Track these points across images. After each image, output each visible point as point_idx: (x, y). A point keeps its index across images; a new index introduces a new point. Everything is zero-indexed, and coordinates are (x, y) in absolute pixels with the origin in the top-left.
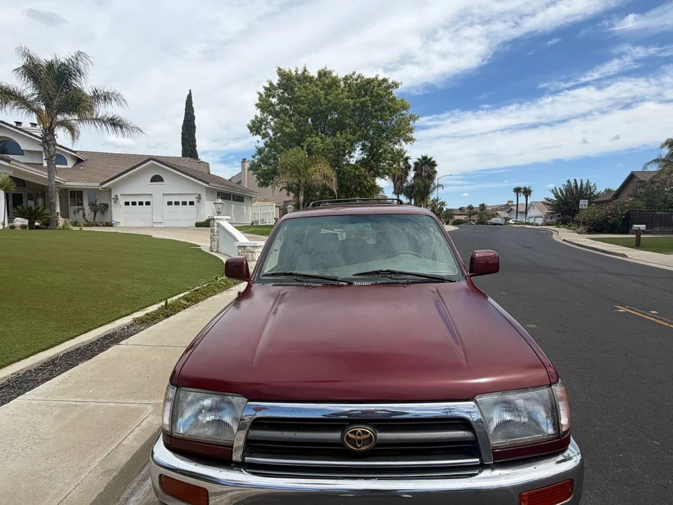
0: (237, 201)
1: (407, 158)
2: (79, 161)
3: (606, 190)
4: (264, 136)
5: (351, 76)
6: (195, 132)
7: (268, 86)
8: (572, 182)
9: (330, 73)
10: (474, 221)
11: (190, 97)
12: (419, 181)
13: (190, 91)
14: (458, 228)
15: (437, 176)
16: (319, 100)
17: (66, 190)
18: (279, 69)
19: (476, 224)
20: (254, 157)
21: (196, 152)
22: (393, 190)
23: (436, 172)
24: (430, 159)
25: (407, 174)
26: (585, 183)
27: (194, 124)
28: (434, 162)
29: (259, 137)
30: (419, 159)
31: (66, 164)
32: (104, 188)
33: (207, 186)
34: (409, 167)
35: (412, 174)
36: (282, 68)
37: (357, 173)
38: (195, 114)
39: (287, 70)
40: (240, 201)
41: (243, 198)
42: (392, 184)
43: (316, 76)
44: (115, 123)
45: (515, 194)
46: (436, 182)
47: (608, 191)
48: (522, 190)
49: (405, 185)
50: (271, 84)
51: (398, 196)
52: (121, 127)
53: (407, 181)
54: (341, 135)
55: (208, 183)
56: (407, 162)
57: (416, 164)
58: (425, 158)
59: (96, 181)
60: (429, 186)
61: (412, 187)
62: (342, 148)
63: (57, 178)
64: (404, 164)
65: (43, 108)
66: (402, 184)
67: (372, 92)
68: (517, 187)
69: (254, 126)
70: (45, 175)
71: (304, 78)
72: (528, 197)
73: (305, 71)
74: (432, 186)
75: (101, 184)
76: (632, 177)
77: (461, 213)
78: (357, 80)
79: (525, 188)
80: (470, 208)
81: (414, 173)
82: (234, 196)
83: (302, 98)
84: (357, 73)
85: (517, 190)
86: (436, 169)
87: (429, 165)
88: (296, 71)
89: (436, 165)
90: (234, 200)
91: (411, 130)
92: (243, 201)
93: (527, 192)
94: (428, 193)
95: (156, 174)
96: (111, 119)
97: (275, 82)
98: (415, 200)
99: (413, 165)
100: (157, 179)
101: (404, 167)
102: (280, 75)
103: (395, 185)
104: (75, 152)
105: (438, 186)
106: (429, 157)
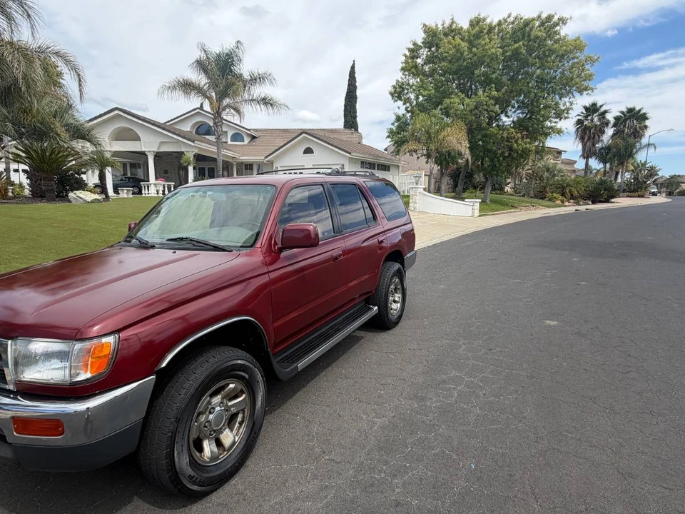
0: (382, 170)
1: (605, 112)
2: (254, 137)
4: (407, 101)
5: (505, 20)
6: (356, 103)
7: (412, 47)
9: (484, 19)
11: (353, 67)
12: (619, 141)
13: (354, 61)
14: (670, 200)
15: (647, 133)
16: (462, 54)
17: (242, 163)
18: (424, 25)
20: (393, 124)
21: (356, 122)
22: (581, 153)
23: (646, 127)
24: (640, 111)
25: (603, 132)
27: (356, 95)
28: (645, 114)
29: (400, 103)
30: (622, 112)
31: (243, 141)
32: (268, 161)
33: (350, 156)
34: (607, 124)
35: (610, 131)
36: (427, 24)
37: (505, 135)
38: (357, 84)
39: (433, 25)
40: (385, 170)
41: (389, 167)
42: (580, 146)
43: (465, 26)
44: (266, 102)
46: (644, 141)
49: (599, 145)
50: (415, 44)
51: (587, 160)
52: (271, 105)
53: (602, 141)
54: (484, 92)
55: (350, 153)
56: (604, 118)
57: (617, 118)
58: (630, 110)
59: (262, 156)
60: (633, 146)
61: (608, 148)
62: (485, 107)
63: (225, 152)
64: (599, 120)
65: (213, 94)
66: (594, 145)
67: (529, 35)
69: (395, 92)
70: (214, 149)
71: (452, 31)
73: (453, 22)
74: (638, 146)
75: (266, 158)
78: (513, 23)
81: (613, 129)
82: (378, 165)
83: (445, 54)
84: (514, 15)
86: (647, 123)
87: (637, 119)
88: (443, 25)
89: (647, 119)
90: (378, 169)
91: (589, 77)
92: (389, 170)
94: (631, 155)
95: (308, 146)
96: (264, 99)
97: (419, 42)
98: (611, 164)
99: (612, 121)
100: (308, 151)
101: (599, 123)
102: (425, 32)
103: (584, 146)
104: (249, 130)
105: (649, 145)
106: (637, 109)
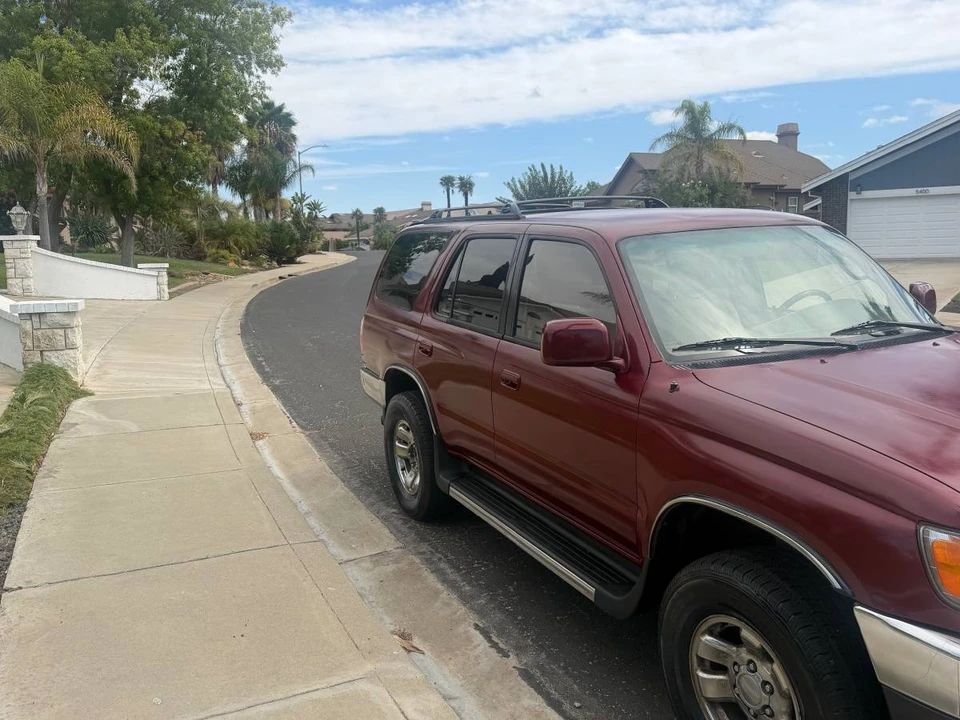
3: (589, 185)
8: (539, 168)
10: (367, 242)
12: (261, 156)
15: (299, 147)
19: (373, 248)
23: (294, 137)
24: (281, 108)
26: (557, 170)
28: (289, 115)
45: (443, 189)
46: (296, 159)
47: (593, 186)
48: (457, 182)
49: (228, 163)
51: (214, 187)
53: (232, 155)
58: (268, 106)
60: (284, 168)
61: (246, 167)
66: (221, 161)
68: (447, 175)
72: (469, 197)
74: (291, 168)
76: (630, 162)
77: (334, 226)
79: (461, 179)
80: (357, 215)
85: (447, 182)
86: (295, 130)
87: (279, 121)
89: (294, 123)
93: (466, 187)
94: (284, 183)
98: (254, 199)
105: (302, 167)
106: (277, 105)
